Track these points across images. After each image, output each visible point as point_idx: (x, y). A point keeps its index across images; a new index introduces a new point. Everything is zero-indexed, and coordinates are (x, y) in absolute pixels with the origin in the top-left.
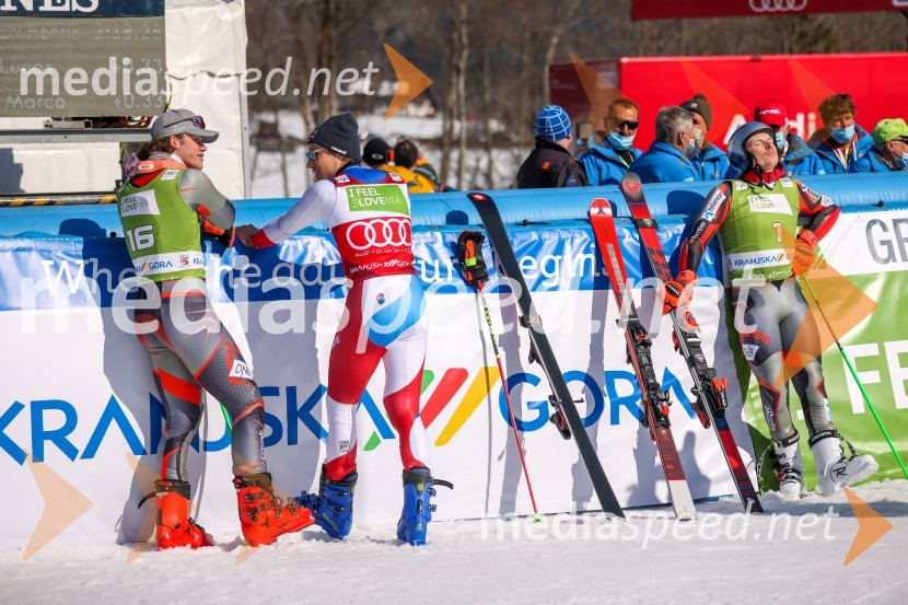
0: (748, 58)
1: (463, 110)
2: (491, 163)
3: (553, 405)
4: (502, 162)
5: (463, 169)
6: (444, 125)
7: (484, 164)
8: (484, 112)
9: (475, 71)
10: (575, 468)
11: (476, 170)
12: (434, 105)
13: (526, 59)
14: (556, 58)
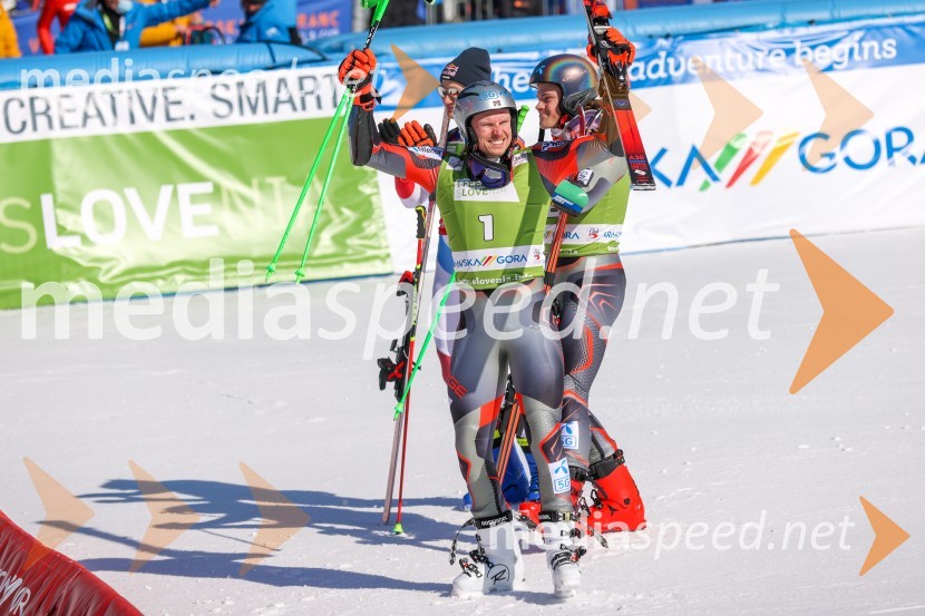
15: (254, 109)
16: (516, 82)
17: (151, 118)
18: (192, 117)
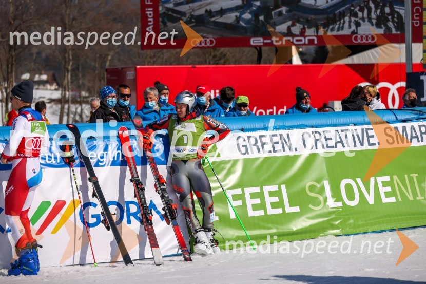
0: (190, 66)
1: (70, 87)
2: (82, 110)
3: (103, 216)
4: (87, 109)
5: (70, 112)
6: (62, 94)
7: (79, 110)
8: (79, 88)
9: (75, 71)
10: (112, 243)
11: (76, 113)
12: (58, 84)
13: (97, 65)
14: (110, 65)
15: (402, 141)
17: (362, 144)
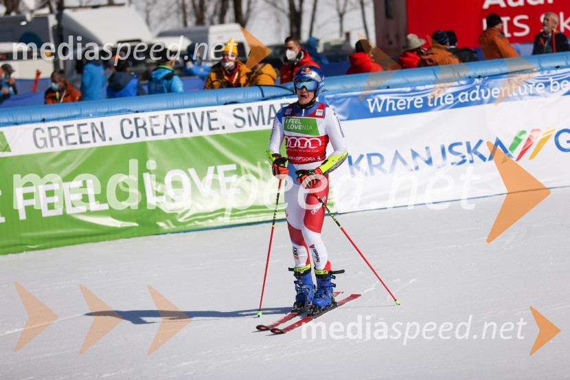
15: (257, 123)
16: (398, 104)
17: (201, 128)
18: (223, 128)
